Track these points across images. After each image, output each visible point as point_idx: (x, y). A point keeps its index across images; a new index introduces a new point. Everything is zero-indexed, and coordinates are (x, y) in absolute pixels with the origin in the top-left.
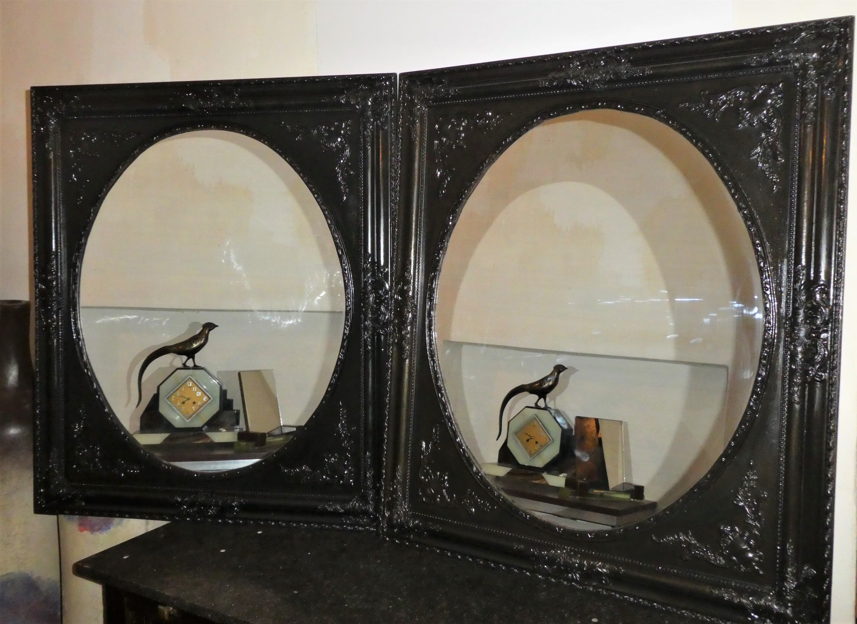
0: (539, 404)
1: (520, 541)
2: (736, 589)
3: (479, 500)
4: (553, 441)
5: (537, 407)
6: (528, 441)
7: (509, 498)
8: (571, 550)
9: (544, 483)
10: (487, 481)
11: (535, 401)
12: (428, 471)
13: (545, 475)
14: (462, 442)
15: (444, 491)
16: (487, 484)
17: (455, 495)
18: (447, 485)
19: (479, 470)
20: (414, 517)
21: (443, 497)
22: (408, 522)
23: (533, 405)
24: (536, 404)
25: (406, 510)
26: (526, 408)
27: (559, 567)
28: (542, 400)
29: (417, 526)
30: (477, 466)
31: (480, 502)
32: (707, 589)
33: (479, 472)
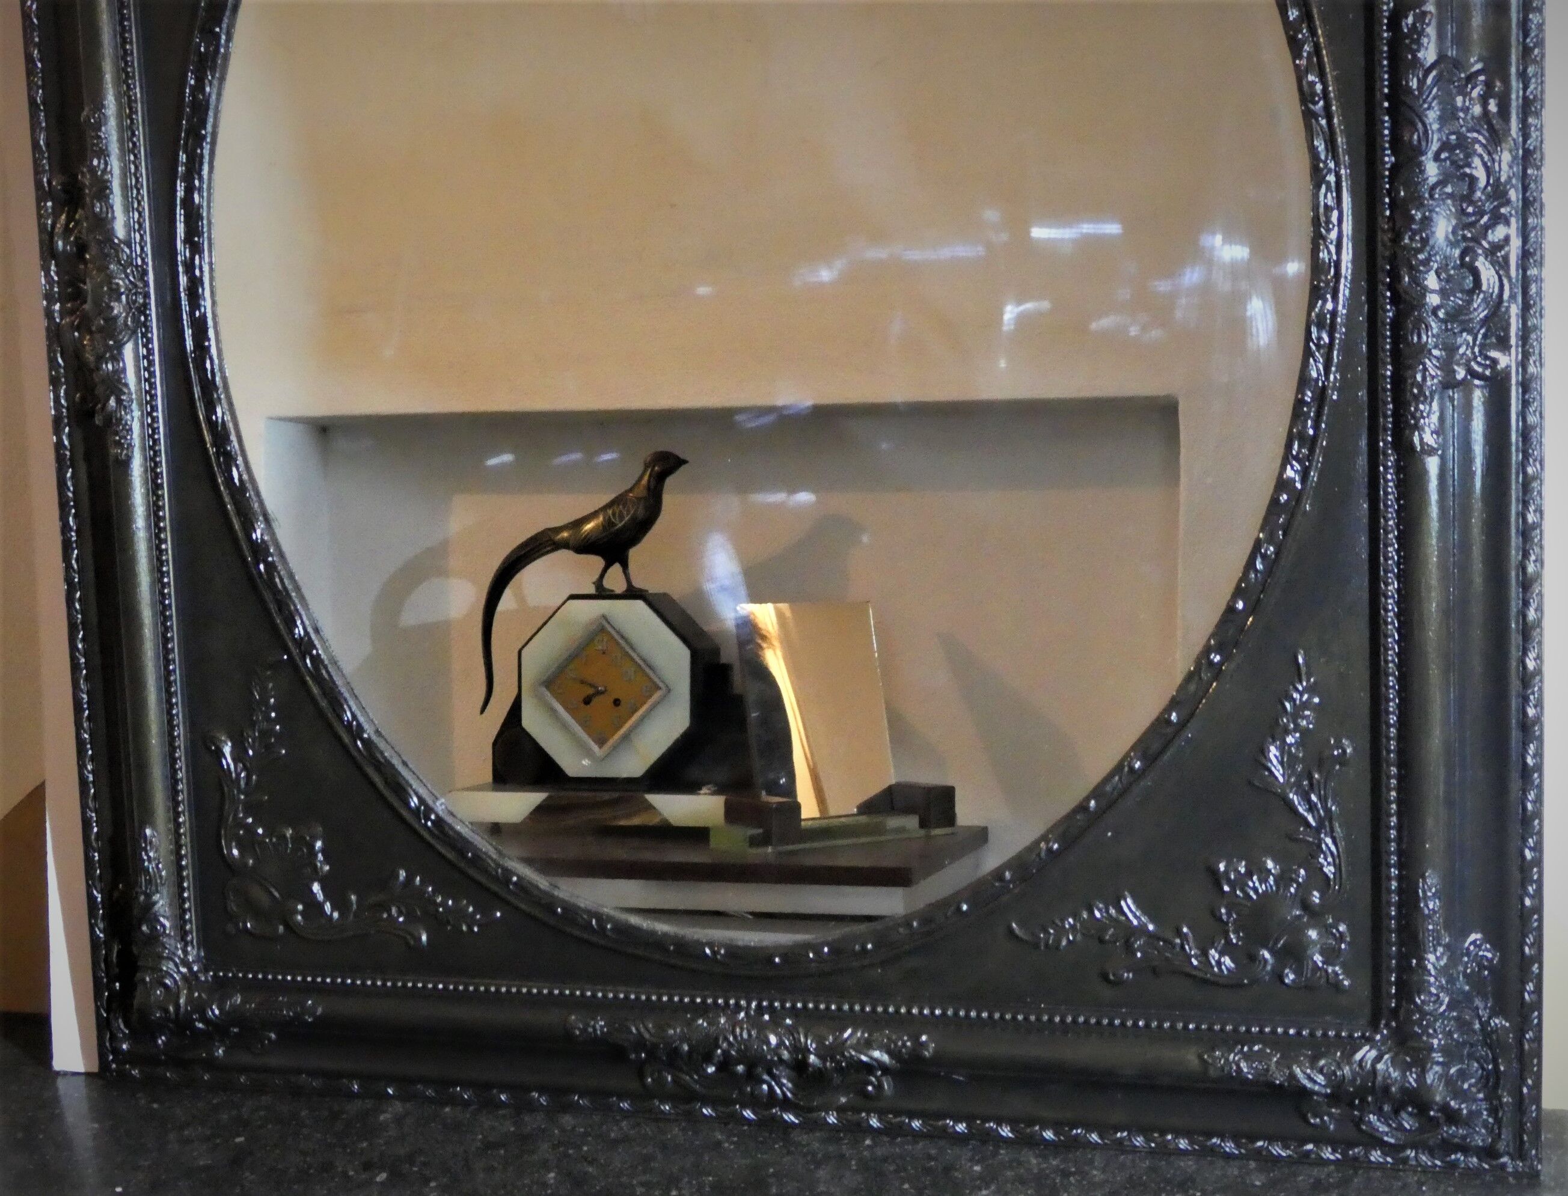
0: (608, 583)
1: (592, 1007)
2: (1274, 1041)
3: (439, 899)
4: (669, 691)
5: (602, 593)
6: (587, 701)
7: (542, 882)
8: (760, 1010)
9: (654, 821)
10: (458, 834)
11: (596, 577)
12: (250, 830)
13: (656, 799)
14: (361, 719)
15: (316, 887)
16: (459, 844)
17: (353, 898)
18: (327, 868)
19: (430, 802)
20: (221, 988)
21: (313, 907)
22: (201, 1008)
23: (592, 590)
24: (599, 585)
25: (190, 969)
26: (571, 602)
27: (725, 1065)
28: (617, 568)
29: (232, 1018)
30: (422, 791)
31: (441, 904)
32: (1190, 1057)
33: (429, 810)
